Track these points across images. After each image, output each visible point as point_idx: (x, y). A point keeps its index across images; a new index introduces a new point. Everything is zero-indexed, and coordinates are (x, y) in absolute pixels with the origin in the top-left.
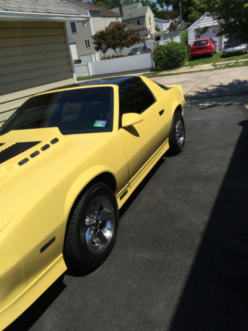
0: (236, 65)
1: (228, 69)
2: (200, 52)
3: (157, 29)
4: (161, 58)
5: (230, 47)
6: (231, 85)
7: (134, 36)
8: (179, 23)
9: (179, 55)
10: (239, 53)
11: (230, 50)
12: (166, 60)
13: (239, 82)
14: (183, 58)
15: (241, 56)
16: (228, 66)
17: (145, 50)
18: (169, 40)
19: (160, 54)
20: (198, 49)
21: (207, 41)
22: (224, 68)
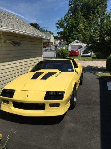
0: (87, 60)
1: (84, 62)
2: (73, 54)
3: (54, 43)
4: (59, 54)
5: (85, 54)
6: (87, 67)
7: (47, 44)
8: (63, 42)
9: (66, 54)
10: (88, 56)
11: (85, 55)
12: (61, 55)
13: (90, 66)
14: (67, 55)
15: (89, 57)
16: (84, 60)
17: (51, 50)
18: (62, 48)
19: (59, 53)
20: (73, 53)
21: (76, 51)
22: (83, 61)
